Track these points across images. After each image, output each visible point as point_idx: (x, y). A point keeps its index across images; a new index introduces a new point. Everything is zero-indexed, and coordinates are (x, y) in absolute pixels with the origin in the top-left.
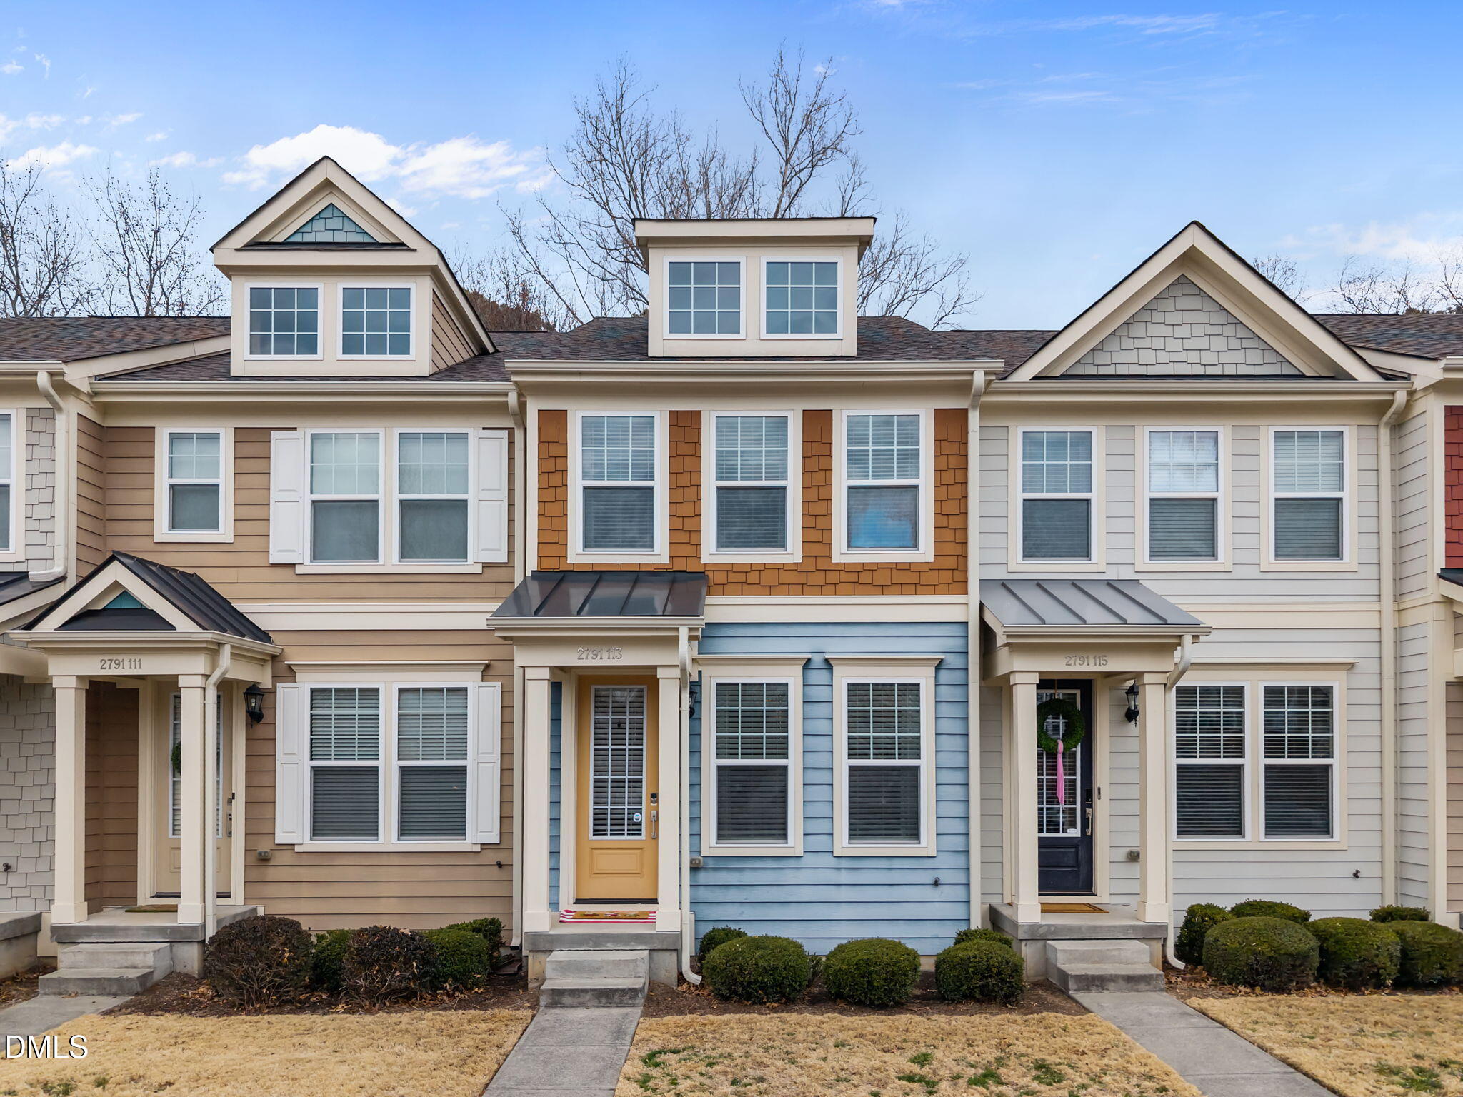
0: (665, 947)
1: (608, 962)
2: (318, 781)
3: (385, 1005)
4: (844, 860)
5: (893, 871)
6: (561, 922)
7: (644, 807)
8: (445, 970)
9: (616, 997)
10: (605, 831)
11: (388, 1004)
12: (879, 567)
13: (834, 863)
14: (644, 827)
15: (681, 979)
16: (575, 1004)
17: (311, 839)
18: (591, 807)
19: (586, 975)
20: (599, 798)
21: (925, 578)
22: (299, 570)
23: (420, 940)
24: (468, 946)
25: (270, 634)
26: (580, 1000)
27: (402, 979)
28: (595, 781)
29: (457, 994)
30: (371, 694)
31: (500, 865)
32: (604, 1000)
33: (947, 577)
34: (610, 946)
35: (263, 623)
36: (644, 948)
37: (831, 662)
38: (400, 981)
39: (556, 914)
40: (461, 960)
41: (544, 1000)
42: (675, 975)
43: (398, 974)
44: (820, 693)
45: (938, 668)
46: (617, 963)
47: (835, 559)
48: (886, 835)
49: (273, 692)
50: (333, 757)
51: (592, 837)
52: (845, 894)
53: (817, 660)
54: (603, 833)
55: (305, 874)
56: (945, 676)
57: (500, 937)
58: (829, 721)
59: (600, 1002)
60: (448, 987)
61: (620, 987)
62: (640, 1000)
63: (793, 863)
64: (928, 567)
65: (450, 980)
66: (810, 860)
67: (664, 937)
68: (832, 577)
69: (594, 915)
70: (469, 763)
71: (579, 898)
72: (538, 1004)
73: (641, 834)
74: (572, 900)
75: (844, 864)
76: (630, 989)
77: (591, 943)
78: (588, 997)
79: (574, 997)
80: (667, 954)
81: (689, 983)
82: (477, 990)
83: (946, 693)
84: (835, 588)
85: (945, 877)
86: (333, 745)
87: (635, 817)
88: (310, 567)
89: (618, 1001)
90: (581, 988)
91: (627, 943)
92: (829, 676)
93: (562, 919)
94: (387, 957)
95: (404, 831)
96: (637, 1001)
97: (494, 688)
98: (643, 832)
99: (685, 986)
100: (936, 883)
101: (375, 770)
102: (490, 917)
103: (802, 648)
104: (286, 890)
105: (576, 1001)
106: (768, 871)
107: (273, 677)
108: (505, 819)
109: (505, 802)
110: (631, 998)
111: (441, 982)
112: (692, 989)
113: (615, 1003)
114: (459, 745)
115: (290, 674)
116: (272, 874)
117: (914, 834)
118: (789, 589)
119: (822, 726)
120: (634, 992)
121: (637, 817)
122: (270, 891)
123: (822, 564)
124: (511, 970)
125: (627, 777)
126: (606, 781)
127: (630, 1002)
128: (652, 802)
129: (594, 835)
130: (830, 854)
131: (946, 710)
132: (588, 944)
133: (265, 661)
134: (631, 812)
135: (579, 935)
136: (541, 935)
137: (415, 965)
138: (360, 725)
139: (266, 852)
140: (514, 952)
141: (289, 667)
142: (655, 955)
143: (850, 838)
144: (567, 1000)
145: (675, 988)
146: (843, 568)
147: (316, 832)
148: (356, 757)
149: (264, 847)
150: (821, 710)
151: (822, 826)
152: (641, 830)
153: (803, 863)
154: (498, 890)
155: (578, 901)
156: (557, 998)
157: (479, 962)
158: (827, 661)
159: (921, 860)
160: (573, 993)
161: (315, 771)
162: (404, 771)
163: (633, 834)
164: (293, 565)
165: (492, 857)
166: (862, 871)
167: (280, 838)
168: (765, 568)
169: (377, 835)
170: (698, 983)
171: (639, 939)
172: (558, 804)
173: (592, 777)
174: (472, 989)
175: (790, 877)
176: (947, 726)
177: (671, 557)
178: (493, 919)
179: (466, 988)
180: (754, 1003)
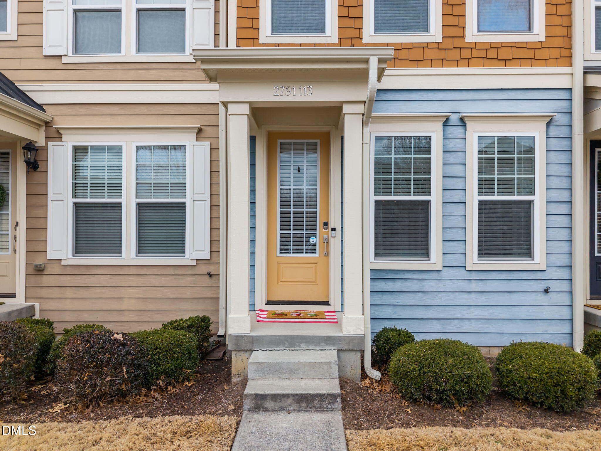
0: (351, 348)
1: (304, 364)
2: (79, 214)
3: (99, 405)
4: (474, 273)
5: (512, 282)
6: (258, 321)
7: (318, 232)
8: (159, 369)
9: (316, 401)
10: (288, 249)
11: (102, 404)
12: (503, 45)
13: (466, 275)
14: (318, 247)
15: (364, 375)
16: (276, 408)
17: (73, 256)
18: (278, 232)
19: (284, 376)
20: (284, 226)
21: (539, 54)
22: (64, 60)
23: (132, 345)
24: (179, 346)
25: (44, 107)
26: (282, 404)
27: (112, 383)
28: (281, 213)
29: (169, 388)
30: (117, 151)
31: (210, 275)
32: (304, 405)
33: (555, 53)
34: (303, 346)
35: (39, 99)
36: (333, 348)
37: (466, 120)
38: (110, 386)
39: (253, 313)
40: (173, 359)
41: (247, 404)
42: (359, 372)
43: (108, 379)
44: (457, 144)
45: (549, 124)
46: (312, 365)
47: (469, 38)
48: (504, 254)
49: (45, 148)
50: (89, 196)
51: (279, 254)
52: (474, 299)
53: (454, 118)
54: (287, 251)
55: (69, 281)
56: (553, 131)
57: (209, 331)
58: (464, 166)
59: (301, 407)
60: (161, 384)
61: (320, 392)
62: (339, 405)
63: (434, 275)
64: (542, 46)
65: (163, 377)
66: (447, 273)
67: (350, 339)
68: (466, 54)
69: (282, 315)
70: (188, 201)
71: (270, 299)
72: (241, 406)
73: (316, 253)
74: (264, 302)
75: (474, 276)
76: (329, 395)
77: (287, 343)
78: (289, 401)
79: (276, 401)
80: (353, 353)
81: (370, 378)
82: (187, 383)
83: (555, 144)
84: (468, 61)
85: (554, 286)
86: (89, 188)
87: (311, 240)
88: (72, 58)
89: (318, 405)
90: (282, 392)
91: (318, 344)
92: (463, 131)
93: (259, 319)
94: (97, 364)
95: (140, 250)
96: (336, 406)
97: (205, 146)
98: (318, 251)
99: (367, 381)
100: (547, 291)
101: (119, 206)
102: (201, 314)
103: (443, 109)
104: (55, 293)
105: (278, 405)
106: (415, 281)
107: (45, 138)
108: (214, 241)
109: (214, 229)
110: (330, 403)
111: (154, 379)
112: (375, 385)
113: (315, 407)
114: (181, 188)
115: (58, 135)
116: (45, 280)
117: (528, 252)
118: (431, 62)
119: (458, 170)
120: (332, 397)
121: (312, 240)
122: (44, 292)
123: (458, 43)
124: (218, 355)
125: (305, 210)
126: (289, 213)
127: (329, 406)
128: (324, 228)
129: (280, 253)
130: (463, 269)
131: (555, 157)
132: (284, 344)
133: (39, 125)
134: (309, 236)
135: (276, 336)
136: (242, 337)
137: (125, 370)
138: (109, 171)
139: (40, 265)
140: (220, 339)
141: (57, 131)
142: (342, 354)
143: (479, 257)
144: (269, 404)
145: (359, 383)
146: (473, 47)
147: (77, 250)
148: (106, 196)
149: (39, 261)
150: (457, 158)
151: (458, 247)
152: (315, 250)
153: (442, 275)
154: (208, 293)
155: (269, 303)
156: (259, 403)
157: (189, 358)
158: (462, 119)
159: (535, 273)
160: (275, 397)
161: (76, 207)
162: (140, 206)
163: (310, 253)
164: (60, 57)
165: (204, 269)
166: (488, 281)
167: (51, 255)
168: (413, 46)
169: (120, 253)
170: (378, 378)
171: (328, 340)
172: (254, 229)
173: (279, 210)
174: (183, 382)
175: (432, 286)
176: (556, 170)
177: (340, 38)
178: (204, 317)
179: (178, 382)
180: (445, 407)
